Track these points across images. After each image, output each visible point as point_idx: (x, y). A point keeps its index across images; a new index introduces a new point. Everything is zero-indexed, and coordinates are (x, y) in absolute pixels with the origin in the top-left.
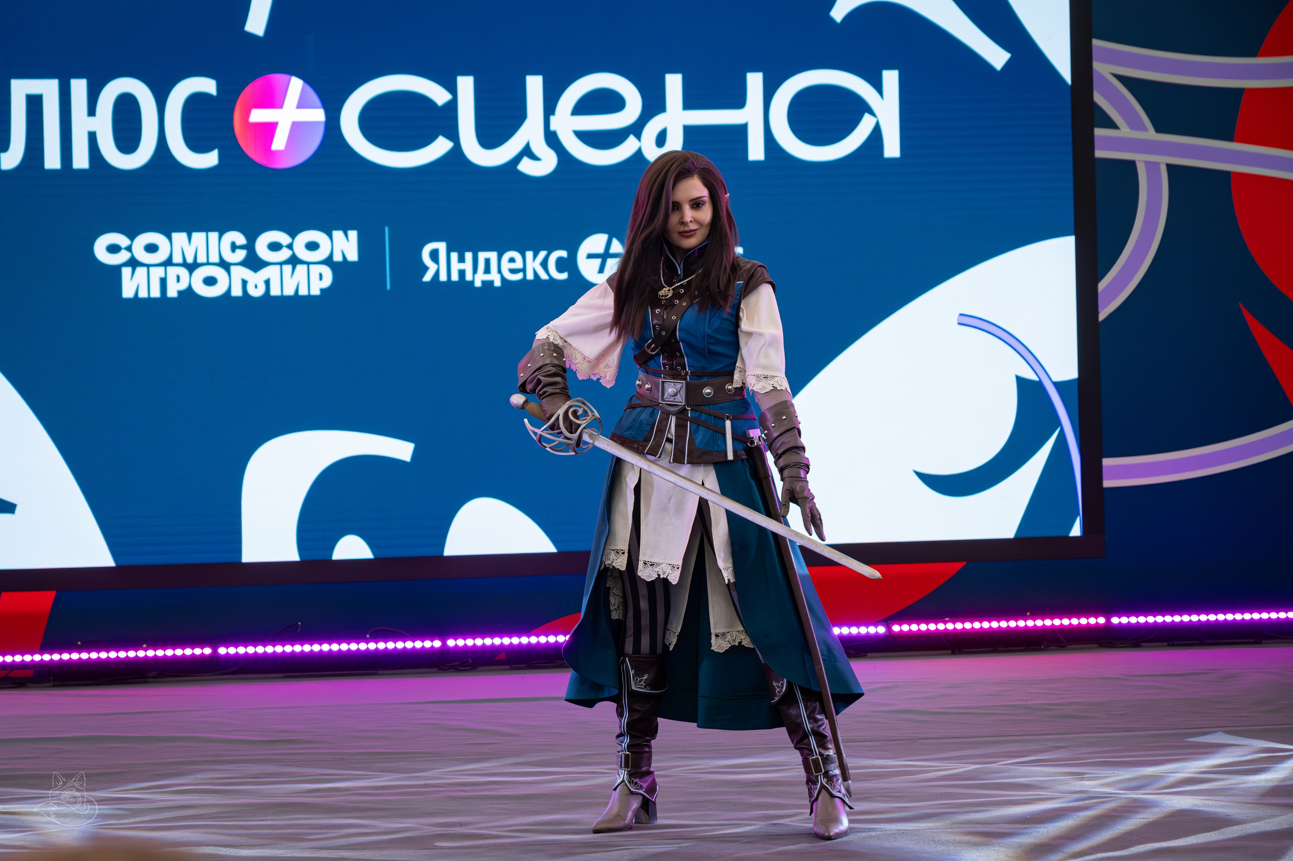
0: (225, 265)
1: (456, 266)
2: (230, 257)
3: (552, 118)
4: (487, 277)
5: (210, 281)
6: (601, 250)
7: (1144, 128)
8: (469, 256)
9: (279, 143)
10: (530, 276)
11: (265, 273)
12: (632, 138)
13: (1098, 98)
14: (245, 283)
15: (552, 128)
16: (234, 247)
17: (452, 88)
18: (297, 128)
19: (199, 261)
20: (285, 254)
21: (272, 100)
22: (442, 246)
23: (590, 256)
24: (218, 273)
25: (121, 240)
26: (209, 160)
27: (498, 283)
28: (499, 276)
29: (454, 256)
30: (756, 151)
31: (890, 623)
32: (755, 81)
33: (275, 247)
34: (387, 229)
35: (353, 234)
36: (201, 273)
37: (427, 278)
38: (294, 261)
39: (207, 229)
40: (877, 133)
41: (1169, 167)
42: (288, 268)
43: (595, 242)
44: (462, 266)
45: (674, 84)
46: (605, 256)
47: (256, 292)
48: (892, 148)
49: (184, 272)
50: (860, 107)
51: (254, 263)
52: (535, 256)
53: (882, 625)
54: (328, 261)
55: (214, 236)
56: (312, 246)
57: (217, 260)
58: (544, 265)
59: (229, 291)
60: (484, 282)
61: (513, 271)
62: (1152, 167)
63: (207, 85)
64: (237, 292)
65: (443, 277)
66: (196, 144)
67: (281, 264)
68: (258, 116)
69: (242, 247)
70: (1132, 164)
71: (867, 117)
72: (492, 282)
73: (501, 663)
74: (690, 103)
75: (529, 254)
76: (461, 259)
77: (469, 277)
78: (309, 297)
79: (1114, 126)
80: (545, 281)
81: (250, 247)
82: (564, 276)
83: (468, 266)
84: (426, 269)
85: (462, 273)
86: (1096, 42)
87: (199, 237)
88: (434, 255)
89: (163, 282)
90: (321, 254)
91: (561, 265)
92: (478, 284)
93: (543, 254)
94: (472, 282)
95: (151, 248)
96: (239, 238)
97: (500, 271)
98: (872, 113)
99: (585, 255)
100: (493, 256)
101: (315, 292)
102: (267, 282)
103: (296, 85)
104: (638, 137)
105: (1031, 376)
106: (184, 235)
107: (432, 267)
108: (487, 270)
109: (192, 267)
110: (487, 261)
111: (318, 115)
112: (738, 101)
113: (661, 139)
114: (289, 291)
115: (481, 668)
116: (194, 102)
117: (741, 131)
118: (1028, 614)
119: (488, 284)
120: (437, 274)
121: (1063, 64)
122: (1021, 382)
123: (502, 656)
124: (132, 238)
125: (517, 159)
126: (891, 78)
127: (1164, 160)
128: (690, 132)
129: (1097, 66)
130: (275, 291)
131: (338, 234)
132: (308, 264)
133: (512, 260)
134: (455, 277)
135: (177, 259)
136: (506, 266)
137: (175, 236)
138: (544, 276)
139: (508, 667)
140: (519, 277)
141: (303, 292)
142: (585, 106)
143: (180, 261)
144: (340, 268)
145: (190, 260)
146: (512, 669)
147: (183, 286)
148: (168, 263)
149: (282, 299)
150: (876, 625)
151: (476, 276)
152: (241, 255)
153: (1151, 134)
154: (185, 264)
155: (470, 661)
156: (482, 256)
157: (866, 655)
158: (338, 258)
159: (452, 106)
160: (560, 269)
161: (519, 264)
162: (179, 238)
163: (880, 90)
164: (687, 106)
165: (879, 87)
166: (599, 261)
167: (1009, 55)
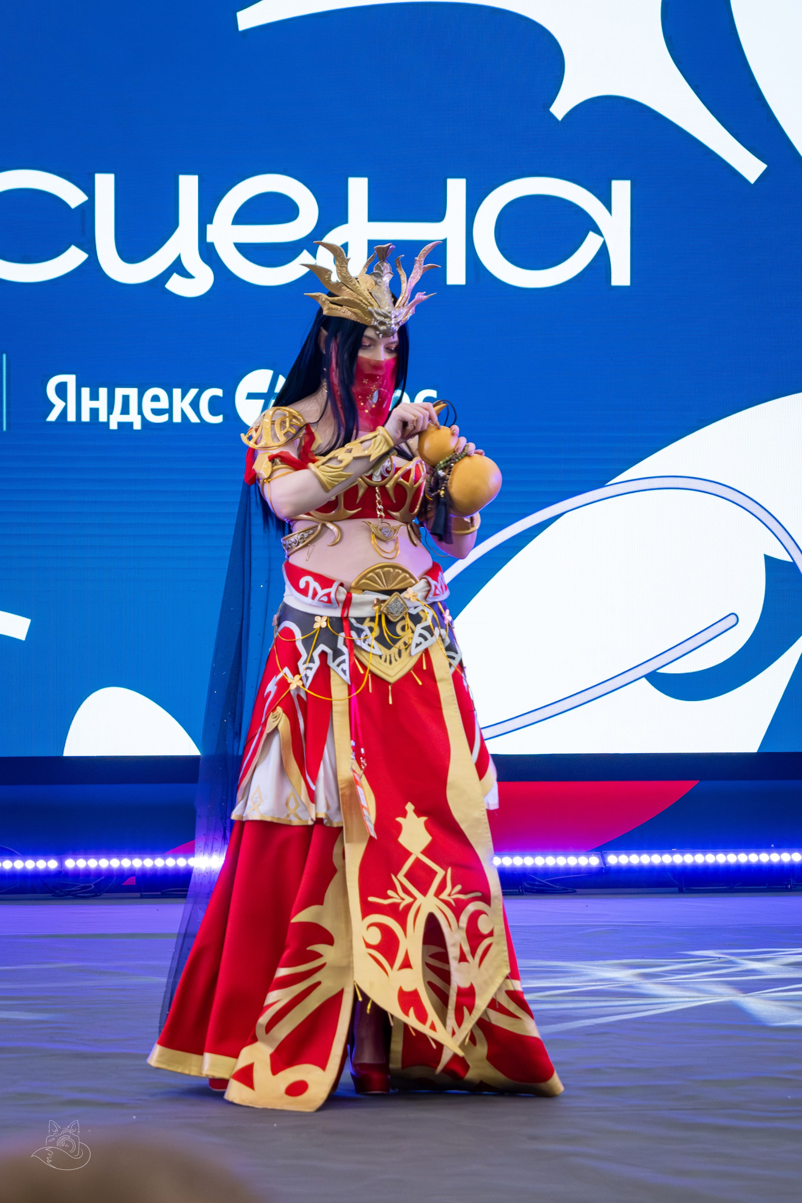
1: (87, 404)
3: (209, 226)
4: (125, 419)
6: (264, 389)
8: (103, 392)
10: (177, 418)
12: (305, 254)
15: (209, 240)
17: (89, 189)
22: (71, 380)
23: (251, 396)
27: (137, 426)
28: (140, 416)
29: (86, 392)
30: (456, 274)
31: (605, 853)
32: (456, 190)
34: (4, 356)
37: (53, 417)
40: (602, 256)
43: (258, 380)
44: (94, 404)
45: (358, 189)
46: (269, 396)
48: (620, 274)
50: (584, 224)
52: (183, 396)
53: (596, 855)
58: (195, 405)
60: (120, 424)
61: (156, 412)
65: (71, 417)
71: (591, 235)
72: (131, 424)
73: (130, 889)
74: (376, 213)
75: (177, 392)
76: (94, 396)
77: (103, 418)
80: (196, 424)
82: (218, 419)
83: (102, 405)
84: (50, 406)
85: (94, 412)
88: (61, 390)
91: (215, 406)
92: (113, 426)
93: (193, 392)
94: (107, 424)
97: (140, 412)
98: (598, 232)
99: (245, 395)
100: (133, 393)
104: (313, 252)
105: (784, 556)
107: (59, 405)
108: (125, 410)
110: (126, 399)
112: (435, 212)
115: (105, 895)
118: (773, 846)
119: (125, 426)
120: (64, 412)
122: (771, 562)
123: (132, 881)
125: (166, 276)
126: (621, 190)
133: (155, 398)
134: (86, 417)
136: (148, 405)
138: (193, 418)
139: (138, 894)
140: (164, 418)
142: (249, 214)
146: (142, 897)
150: (588, 856)
151: (111, 416)
155: (93, 886)
156: (120, 392)
157: (575, 891)
159: (88, 209)
160: (213, 411)
161: (164, 404)
163: (607, 203)
164: (372, 218)
165: (606, 201)
166: (261, 402)
167: (764, 166)
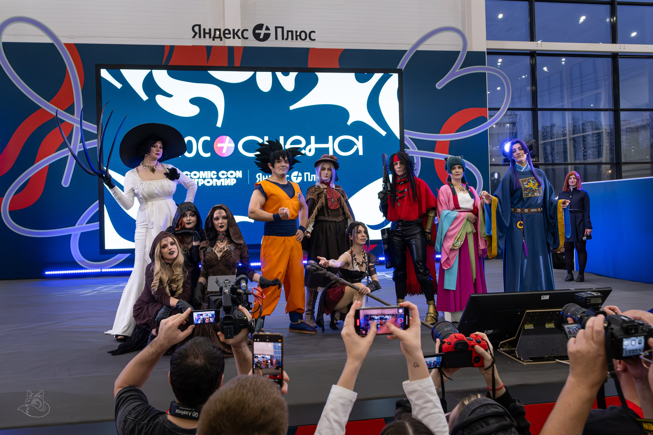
0: (212, 179)
2: (213, 177)
5: (208, 182)
6: (297, 175)
7: (415, 149)
9: (224, 151)
11: (221, 180)
12: (303, 150)
13: (405, 142)
14: (216, 183)
16: (214, 174)
17: (263, 139)
18: (228, 148)
19: (206, 178)
20: (225, 176)
21: (223, 142)
22: (261, 174)
23: (294, 176)
24: (210, 180)
25: (188, 173)
26: (208, 155)
29: (264, 176)
30: (331, 153)
32: (331, 138)
33: (223, 174)
34: (248, 170)
35: (241, 172)
36: (206, 180)
38: (227, 178)
39: (208, 170)
40: (357, 150)
41: (421, 157)
42: (227, 179)
43: (295, 173)
45: (313, 138)
46: (298, 176)
47: (219, 184)
48: (361, 153)
49: (202, 180)
50: (354, 144)
51: (218, 178)
54: (235, 178)
55: (209, 172)
56: (232, 174)
57: (210, 178)
59: (213, 184)
62: (417, 157)
63: (208, 138)
64: (214, 185)
66: (205, 151)
67: (224, 178)
68: (220, 145)
69: (215, 175)
70: (413, 157)
71: (355, 146)
74: (316, 142)
78: (231, 186)
79: (409, 149)
81: (217, 174)
84: (257, 179)
86: (405, 130)
87: (206, 172)
88: (259, 176)
89: (198, 182)
90: (234, 176)
95: (195, 175)
96: (215, 173)
101: (232, 184)
102: (221, 182)
103: (228, 138)
104: (305, 150)
106: (203, 172)
109: (204, 179)
111: (233, 145)
112: (327, 142)
113: (310, 151)
114: (226, 185)
116: (205, 142)
117: (327, 149)
121: (398, 135)
124: (191, 173)
126: (360, 137)
127: (420, 156)
128: (316, 149)
129: (405, 135)
130: (223, 185)
131: (237, 171)
132: (231, 178)
135: (201, 177)
137: (200, 172)
141: (229, 185)
142: (292, 143)
143: (202, 178)
144: (238, 179)
145: (204, 178)
147: (202, 183)
148: (199, 178)
149: (225, 186)
152: (216, 176)
153: (417, 150)
154: (203, 178)
158: (237, 177)
162: (201, 172)
163: (358, 140)
164: (316, 143)
165: (358, 139)
166: (296, 177)
167: (386, 133)
